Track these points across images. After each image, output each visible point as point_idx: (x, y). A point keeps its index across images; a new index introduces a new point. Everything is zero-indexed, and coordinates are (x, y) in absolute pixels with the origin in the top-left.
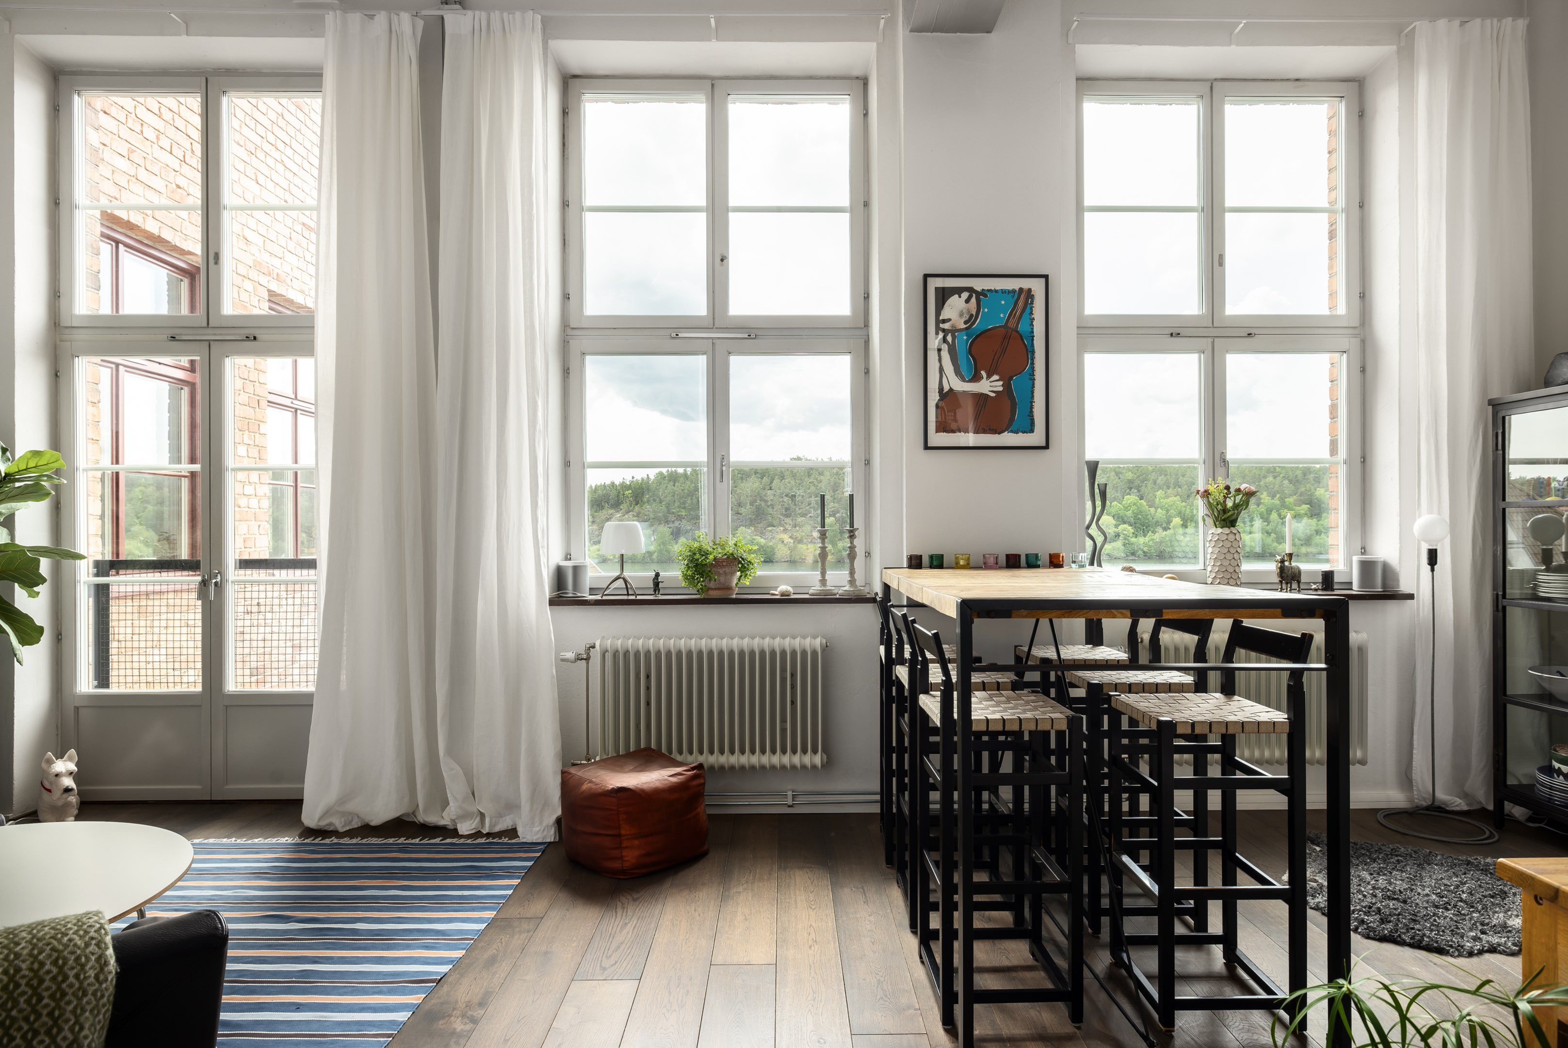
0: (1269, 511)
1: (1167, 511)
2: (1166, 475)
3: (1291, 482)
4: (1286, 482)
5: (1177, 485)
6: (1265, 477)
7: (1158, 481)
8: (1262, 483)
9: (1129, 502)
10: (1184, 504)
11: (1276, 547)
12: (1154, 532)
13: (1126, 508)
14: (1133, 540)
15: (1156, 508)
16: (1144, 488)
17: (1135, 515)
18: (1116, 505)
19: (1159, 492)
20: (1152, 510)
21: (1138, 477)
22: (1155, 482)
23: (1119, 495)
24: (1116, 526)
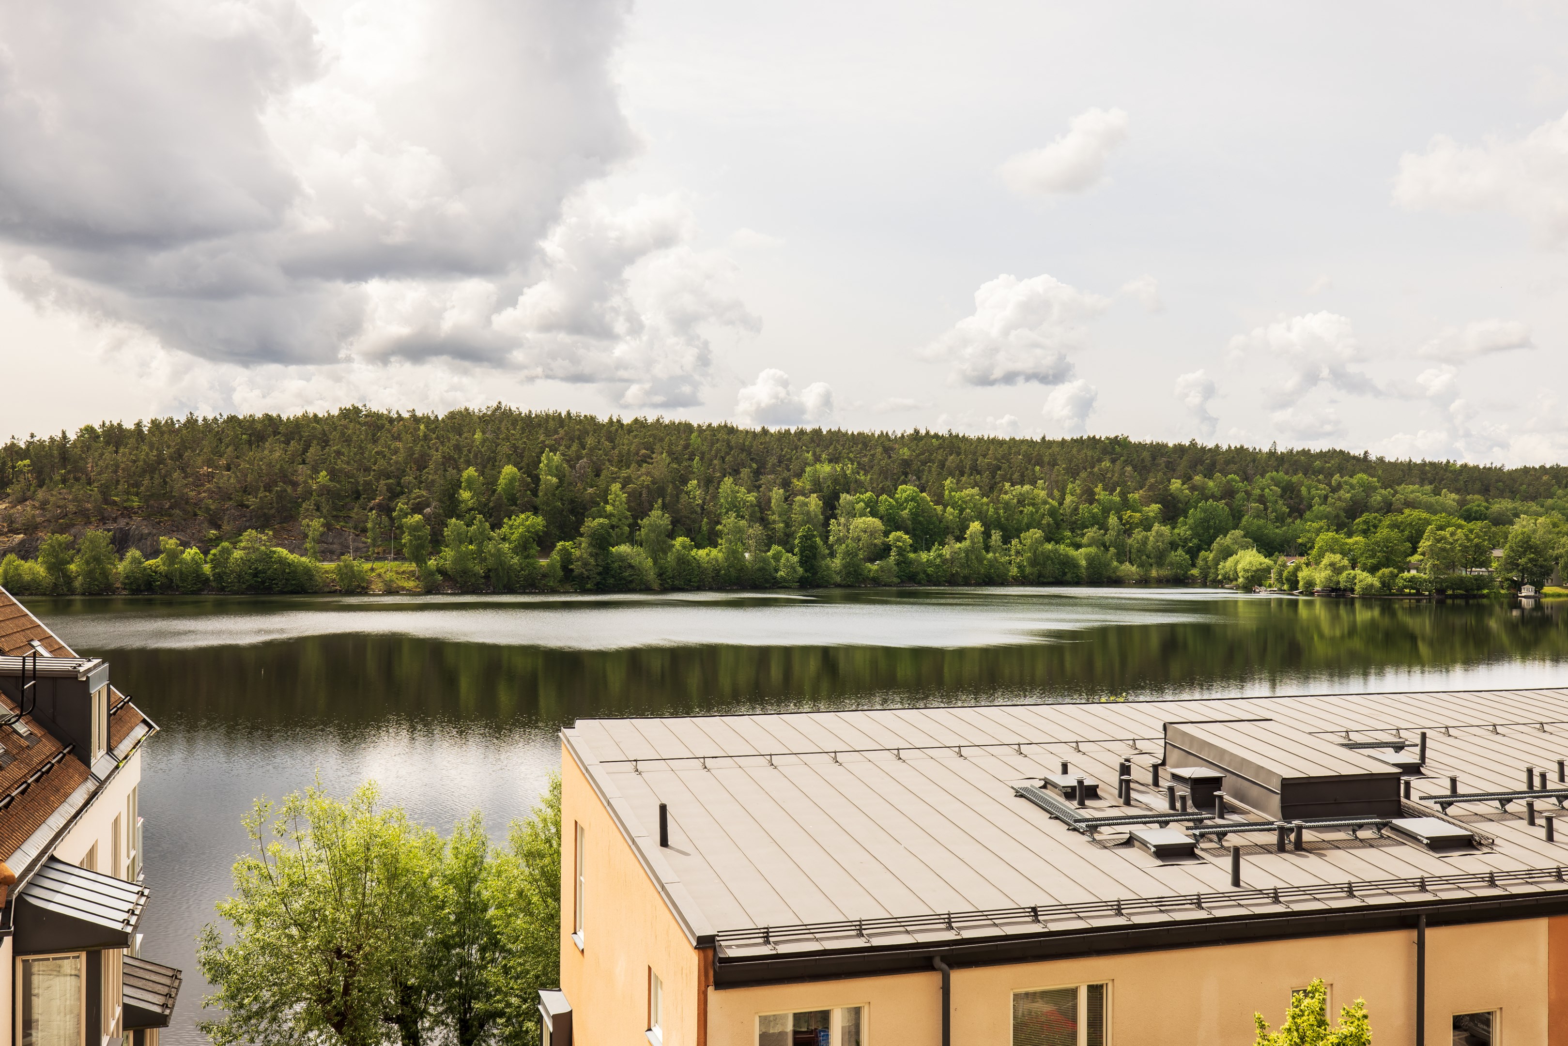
0: (1106, 511)
1: (962, 511)
2: (958, 454)
3: (1135, 468)
4: (1129, 469)
5: (975, 470)
6: (1100, 460)
7: (948, 463)
8: (1096, 469)
9: (905, 495)
10: (985, 500)
11: (1117, 567)
12: (942, 544)
13: (901, 506)
14: (912, 555)
15: (945, 507)
16: (926, 473)
17: (915, 515)
18: (886, 500)
19: (948, 481)
20: (939, 508)
21: (918, 455)
22: (942, 465)
23: (888, 483)
24: (886, 534)
